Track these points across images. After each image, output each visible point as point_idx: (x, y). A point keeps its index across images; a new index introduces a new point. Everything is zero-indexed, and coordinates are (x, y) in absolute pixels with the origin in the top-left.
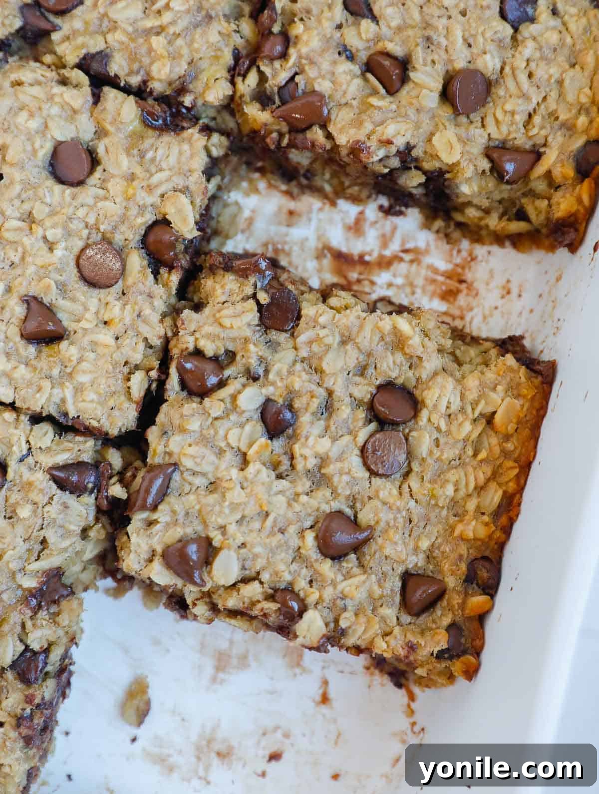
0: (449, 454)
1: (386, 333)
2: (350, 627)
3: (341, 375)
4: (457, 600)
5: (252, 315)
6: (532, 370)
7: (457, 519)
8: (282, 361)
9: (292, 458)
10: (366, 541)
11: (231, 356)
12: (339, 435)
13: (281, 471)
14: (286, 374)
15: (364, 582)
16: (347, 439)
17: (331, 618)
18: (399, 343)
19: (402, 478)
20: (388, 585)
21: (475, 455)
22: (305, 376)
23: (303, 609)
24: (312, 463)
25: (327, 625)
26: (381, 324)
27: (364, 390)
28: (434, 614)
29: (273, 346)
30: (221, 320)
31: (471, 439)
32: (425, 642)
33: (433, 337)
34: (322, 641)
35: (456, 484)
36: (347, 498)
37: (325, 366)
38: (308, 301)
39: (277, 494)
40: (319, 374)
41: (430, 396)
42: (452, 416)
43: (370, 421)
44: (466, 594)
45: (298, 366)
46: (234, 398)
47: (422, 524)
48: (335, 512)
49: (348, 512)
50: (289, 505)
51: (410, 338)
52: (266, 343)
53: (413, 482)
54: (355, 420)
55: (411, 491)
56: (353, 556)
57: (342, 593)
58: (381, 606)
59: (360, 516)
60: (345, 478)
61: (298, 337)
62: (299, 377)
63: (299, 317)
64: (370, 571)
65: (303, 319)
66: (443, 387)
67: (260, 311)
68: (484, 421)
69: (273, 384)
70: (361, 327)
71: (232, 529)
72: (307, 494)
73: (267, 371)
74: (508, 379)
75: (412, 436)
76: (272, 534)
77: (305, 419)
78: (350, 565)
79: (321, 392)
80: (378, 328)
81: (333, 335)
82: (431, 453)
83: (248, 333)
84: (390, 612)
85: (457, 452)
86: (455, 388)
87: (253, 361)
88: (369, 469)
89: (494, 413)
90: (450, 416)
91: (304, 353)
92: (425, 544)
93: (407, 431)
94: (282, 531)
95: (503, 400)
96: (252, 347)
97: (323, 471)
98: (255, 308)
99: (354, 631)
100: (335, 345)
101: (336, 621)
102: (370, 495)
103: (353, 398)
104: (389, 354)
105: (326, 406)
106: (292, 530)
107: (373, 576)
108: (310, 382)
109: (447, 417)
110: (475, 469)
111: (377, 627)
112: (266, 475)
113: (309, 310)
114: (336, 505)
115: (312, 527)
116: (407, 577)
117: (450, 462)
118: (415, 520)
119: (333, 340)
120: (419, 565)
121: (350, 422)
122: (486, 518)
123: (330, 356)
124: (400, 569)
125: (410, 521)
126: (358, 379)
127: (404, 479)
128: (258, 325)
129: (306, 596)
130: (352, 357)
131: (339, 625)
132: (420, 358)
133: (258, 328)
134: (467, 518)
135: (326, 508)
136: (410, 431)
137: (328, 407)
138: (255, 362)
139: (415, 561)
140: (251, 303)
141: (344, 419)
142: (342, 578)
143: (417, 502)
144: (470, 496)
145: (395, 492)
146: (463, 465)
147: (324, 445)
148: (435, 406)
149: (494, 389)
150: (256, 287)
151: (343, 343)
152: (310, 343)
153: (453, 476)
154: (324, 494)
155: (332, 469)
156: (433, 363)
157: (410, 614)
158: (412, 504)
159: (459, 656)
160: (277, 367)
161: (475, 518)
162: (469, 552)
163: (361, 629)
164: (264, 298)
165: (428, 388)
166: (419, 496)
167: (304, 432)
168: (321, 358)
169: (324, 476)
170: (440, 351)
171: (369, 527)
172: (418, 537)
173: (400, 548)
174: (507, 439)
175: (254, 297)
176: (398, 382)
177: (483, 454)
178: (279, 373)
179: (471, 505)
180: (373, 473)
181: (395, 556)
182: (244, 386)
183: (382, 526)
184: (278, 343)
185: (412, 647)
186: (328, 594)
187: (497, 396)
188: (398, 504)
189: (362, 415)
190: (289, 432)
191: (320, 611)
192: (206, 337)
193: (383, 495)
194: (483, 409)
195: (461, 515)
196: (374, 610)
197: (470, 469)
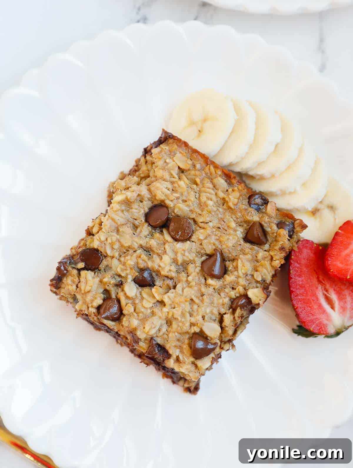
0: (192, 197)
1: (120, 208)
2: (262, 276)
3: (134, 238)
4: (266, 219)
5: (88, 275)
6: (163, 142)
7: (225, 204)
8: (116, 266)
9: (167, 277)
10: (222, 254)
11: (106, 292)
12: (164, 250)
13: (172, 285)
14: (124, 267)
15: (242, 261)
16: (167, 246)
17: (254, 285)
18: (127, 203)
19: (196, 225)
20: (247, 250)
21: (197, 184)
22: (128, 257)
23: (246, 296)
24: (173, 268)
25: (257, 287)
26: (115, 209)
27: (146, 229)
28: (269, 232)
29: (108, 268)
30: (86, 291)
31: (188, 183)
32: (282, 241)
33: (130, 185)
34: (265, 292)
35: (208, 198)
36: (197, 256)
37: (127, 245)
38: (90, 243)
39: (183, 291)
40: (130, 250)
41: (160, 196)
42: (174, 189)
43: (162, 231)
44: (265, 213)
45: (122, 259)
46: (127, 297)
47: (223, 223)
48: (202, 265)
49: (204, 258)
50: (191, 287)
51: (127, 198)
52: (105, 271)
53: (200, 220)
54: (159, 239)
55: (204, 222)
56: (227, 263)
57: (244, 274)
58: (256, 257)
59: (208, 252)
60: (187, 254)
61: (106, 253)
62: (127, 260)
63: (97, 250)
64: (238, 257)
65: (99, 248)
66: (157, 188)
67: (88, 270)
68: (181, 174)
69: (127, 274)
70: (113, 220)
71: (193, 320)
72: (188, 276)
73: (120, 276)
74: (164, 155)
75: (177, 212)
76: (202, 301)
77: (150, 264)
78: (231, 266)
79: (139, 251)
80: (116, 211)
81: (112, 236)
82: (188, 206)
83: (97, 280)
84: (261, 254)
85: (192, 193)
86: (160, 183)
87: (113, 281)
88: (186, 240)
89: (179, 168)
90: (173, 190)
91: (117, 255)
92: (233, 225)
93: (173, 214)
94: (203, 295)
95: (174, 161)
96: (105, 280)
97: (179, 263)
98: (86, 271)
99: (265, 274)
100: (118, 237)
101: (257, 282)
102: (199, 244)
103: (147, 236)
104: (131, 210)
105: (147, 251)
106: (203, 289)
107: (241, 256)
108: (132, 255)
109: (173, 192)
110: (203, 187)
111: (266, 262)
112: (172, 294)
113: (95, 244)
114: (199, 264)
115: (205, 279)
116: (246, 239)
117: (196, 198)
118: (220, 226)
119: (115, 237)
120: (242, 231)
121: (159, 242)
122: (230, 190)
123: (122, 241)
124: (242, 242)
125: (219, 228)
126: (138, 230)
127: (197, 224)
128: (95, 273)
129: (239, 293)
130: (127, 230)
131: (260, 282)
132: (139, 195)
133: (96, 273)
134: (227, 199)
135: (198, 269)
136: (174, 212)
137: (148, 250)
138: (113, 280)
139: (240, 233)
140: (83, 273)
141: (157, 244)
142: (236, 272)
143: (211, 222)
144: (216, 194)
145: (202, 231)
146: (200, 192)
147: (167, 259)
149: (168, 164)
150: (74, 268)
151: (118, 231)
152: (113, 248)
153: (204, 199)
154: (191, 268)
155: (180, 259)
156: (143, 190)
157: (265, 244)
158: (211, 224)
159: (294, 228)
160: (119, 270)
161: (228, 195)
162: (244, 204)
163: (265, 271)
164: (81, 265)
165: (155, 196)
166: (208, 219)
167: (156, 267)
168: (122, 246)
169: (182, 264)
170: (138, 184)
171: (215, 250)
172: (228, 227)
173: (231, 238)
174: (194, 166)
175: (79, 270)
176: (147, 210)
177: (198, 180)
178: (122, 270)
179: (221, 195)
180: (189, 239)
181: (234, 241)
182: (123, 290)
183: (217, 243)
184: (107, 266)
185: (282, 249)
186: (242, 281)
187: (171, 164)
188: (209, 231)
189: (157, 235)
190: (154, 274)
191: (249, 289)
192: (92, 301)
193: (201, 237)
194: (175, 172)
195: (224, 201)
196: (257, 261)
197: (203, 189)
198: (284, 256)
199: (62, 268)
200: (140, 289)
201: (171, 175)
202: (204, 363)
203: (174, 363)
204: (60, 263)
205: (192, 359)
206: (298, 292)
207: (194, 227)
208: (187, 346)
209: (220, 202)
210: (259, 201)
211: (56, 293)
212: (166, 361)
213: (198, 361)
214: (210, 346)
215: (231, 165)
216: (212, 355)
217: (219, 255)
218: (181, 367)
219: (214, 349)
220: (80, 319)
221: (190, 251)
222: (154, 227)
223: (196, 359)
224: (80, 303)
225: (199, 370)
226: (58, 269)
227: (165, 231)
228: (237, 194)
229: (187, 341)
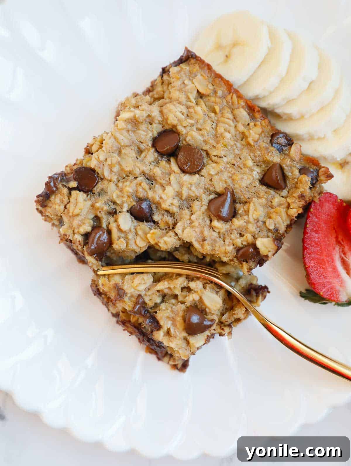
0: (208, 127)
1: (125, 127)
2: (275, 225)
3: (136, 163)
4: (288, 162)
5: (80, 196)
6: (184, 62)
7: (244, 139)
8: (112, 191)
9: (168, 211)
10: (233, 194)
11: (97, 219)
12: (168, 180)
13: (171, 223)
14: (121, 193)
15: (255, 205)
16: (172, 177)
17: (265, 233)
18: (135, 123)
19: (208, 158)
20: (262, 194)
21: (215, 113)
22: (127, 183)
23: (254, 246)
24: (176, 202)
25: (268, 237)
26: (120, 127)
27: (151, 155)
28: (289, 177)
29: (103, 192)
30: (75, 213)
31: (205, 111)
32: (303, 188)
33: (140, 104)
34: (276, 242)
35: (226, 130)
36: (204, 192)
37: (127, 169)
38: (88, 161)
39: (183, 231)
40: (130, 175)
41: (172, 120)
42: (189, 115)
43: (169, 160)
44: (288, 155)
45: (120, 184)
46: (120, 230)
47: (239, 160)
48: (209, 203)
49: (212, 196)
50: (193, 227)
51: (135, 117)
52: (99, 196)
53: (213, 153)
54: (164, 168)
55: (218, 156)
56: (238, 205)
57: (255, 220)
58: (272, 202)
59: (218, 190)
60: (193, 188)
61: (104, 176)
62: (126, 186)
63: (94, 171)
64: (250, 200)
65: (96, 169)
66: (170, 111)
67: (80, 191)
68: (199, 99)
69: (123, 202)
70: (116, 139)
72: (192, 214)
73: (115, 203)
74: (183, 75)
75: (189, 140)
76: (202, 246)
77: (150, 194)
78: (242, 209)
79: (140, 179)
80: (121, 129)
81: (113, 157)
82: (202, 135)
83: (89, 203)
84: (277, 200)
85: (209, 121)
86: (174, 105)
87: (106, 208)
88: (195, 173)
89: (198, 91)
90: (187, 115)
91: (115, 178)
92: (250, 163)
93: (184, 142)
94: (204, 240)
95: (193, 83)
96: (98, 205)
97: (184, 198)
98: (78, 192)
99: (278, 223)
100: (119, 159)
101: (269, 230)
102: (209, 179)
103: (152, 163)
104: (137, 131)
105: (149, 180)
106: (207, 233)
107: (254, 199)
108: (131, 182)
109: (188, 117)
110: (222, 116)
111: (282, 209)
113: (93, 163)
114: (205, 202)
115: (211, 221)
116: (262, 182)
117: (212, 128)
118: (235, 162)
119: (116, 158)
120: (259, 171)
121: (164, 171)
122: (252, 124)
123: (123, 164)
124: (257, 184)
125: (234, 165)
126: (143, 155)
127: (209, 157)
128: (87, 196)
129: (247, 241)
130: (131, 153)
131: (271, 230)
132: (149, 116)
133: (89, 196)
134: (247, 133)
135: (204, 208)
136: (185, 140)
137: (151, 179)
138: (106, 207)
139: (257, 173)
140: (74, 193)
141: (161, 173)
142: (247, 216)
143: (225, 156)
144: (235, 127)
145: (214, 165)
146: (218, 122)
147: (170, 191)
148: (179, 120)
149: (186, 85)
150: (65, 186)
151: (120, 153)
152: (111, 171)
153: (221, 130)
154: (196, 205)
155: (185, 193)
156: (155, 111)
157: (283, 189)
158: (225, 159)
159: (318, 176)
160: (115, 196)
161: (249, 129)
162: (265, 143)
163: (279, 219)
164: (73, 184)
165: (167, 119)
166: (222, 153)
167: (157, 199)
168: (122, 170)
169: (186, 199)
170: (150, 104)
171: (226, 189)
172: (245, 165)
173: (245, 177)
174: (215, 92)
175: (71, 190)
176: (156, 134)
177: (217, 109)
178: (118, 197)
179: (241, 128)
180: (198, 172)
181: (249, 182)
182: (116, 221)
183: (229, 181)
184: (102, 190)
185: (302, 196)
186: (252, 228)
187: (190, 85)
188: (221, 167)
189: (163, 163)
190: (153, 206)
191: (259, 237)
192: (79, 226)
193: (213, 172)
194: (193, 96)
195: (244, 136)
196: (272, 207)
197: (222, 119)
198: (302, 206)
199: (52, 184)
200: (136, 223)
201: (188, 98)
202: (198, 340)
203: (163, 336)
204: (50, 178)
205: (185, 334)
206: (312, 249)
207: (206, 160)
208: (181, 318)
209: (239, 136)
210: (283, 141)
211: (41, 212)
212: (155, 333)
213: (190, 336)
214: (207, 323)
215: (257, 98)
216: (207, 333)
217: (229, 195)
218: (171, 342)
219: (210, 326)
220: (62, 245)
221: (198, 186)
222: (161, 154)
223: (190, 334)
224: (65, 226)
225: (190, 348)
226: (47, 184)
227: (172, 160)
228: (259, 130)
229: (181, 313)
